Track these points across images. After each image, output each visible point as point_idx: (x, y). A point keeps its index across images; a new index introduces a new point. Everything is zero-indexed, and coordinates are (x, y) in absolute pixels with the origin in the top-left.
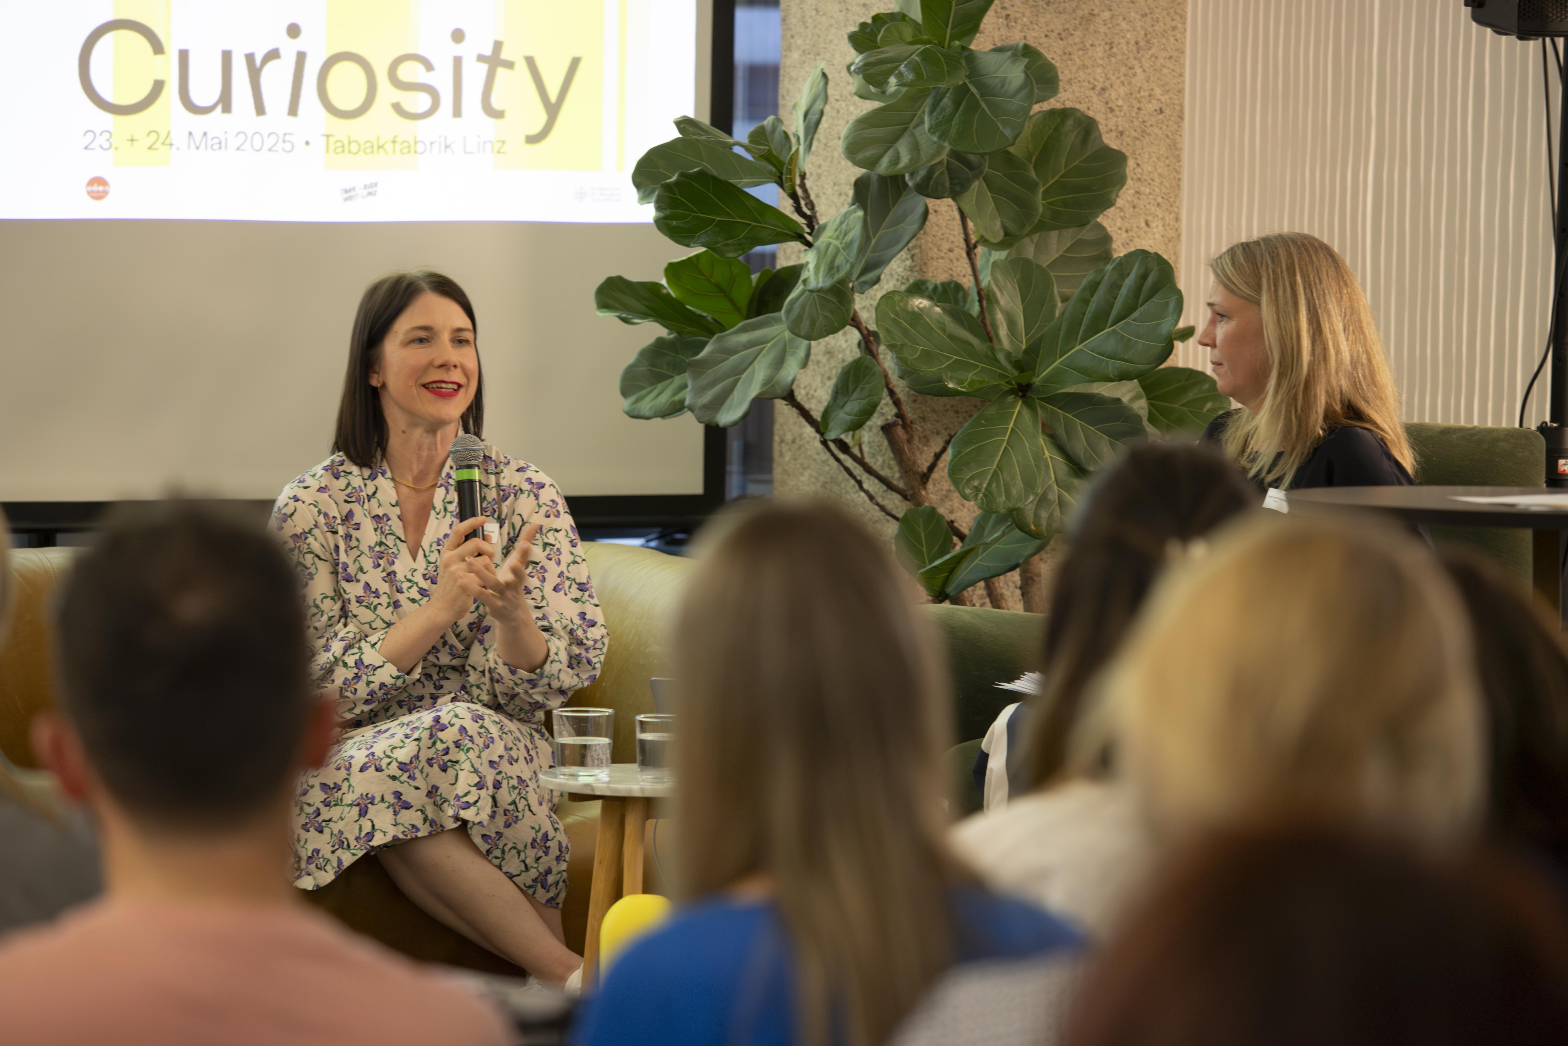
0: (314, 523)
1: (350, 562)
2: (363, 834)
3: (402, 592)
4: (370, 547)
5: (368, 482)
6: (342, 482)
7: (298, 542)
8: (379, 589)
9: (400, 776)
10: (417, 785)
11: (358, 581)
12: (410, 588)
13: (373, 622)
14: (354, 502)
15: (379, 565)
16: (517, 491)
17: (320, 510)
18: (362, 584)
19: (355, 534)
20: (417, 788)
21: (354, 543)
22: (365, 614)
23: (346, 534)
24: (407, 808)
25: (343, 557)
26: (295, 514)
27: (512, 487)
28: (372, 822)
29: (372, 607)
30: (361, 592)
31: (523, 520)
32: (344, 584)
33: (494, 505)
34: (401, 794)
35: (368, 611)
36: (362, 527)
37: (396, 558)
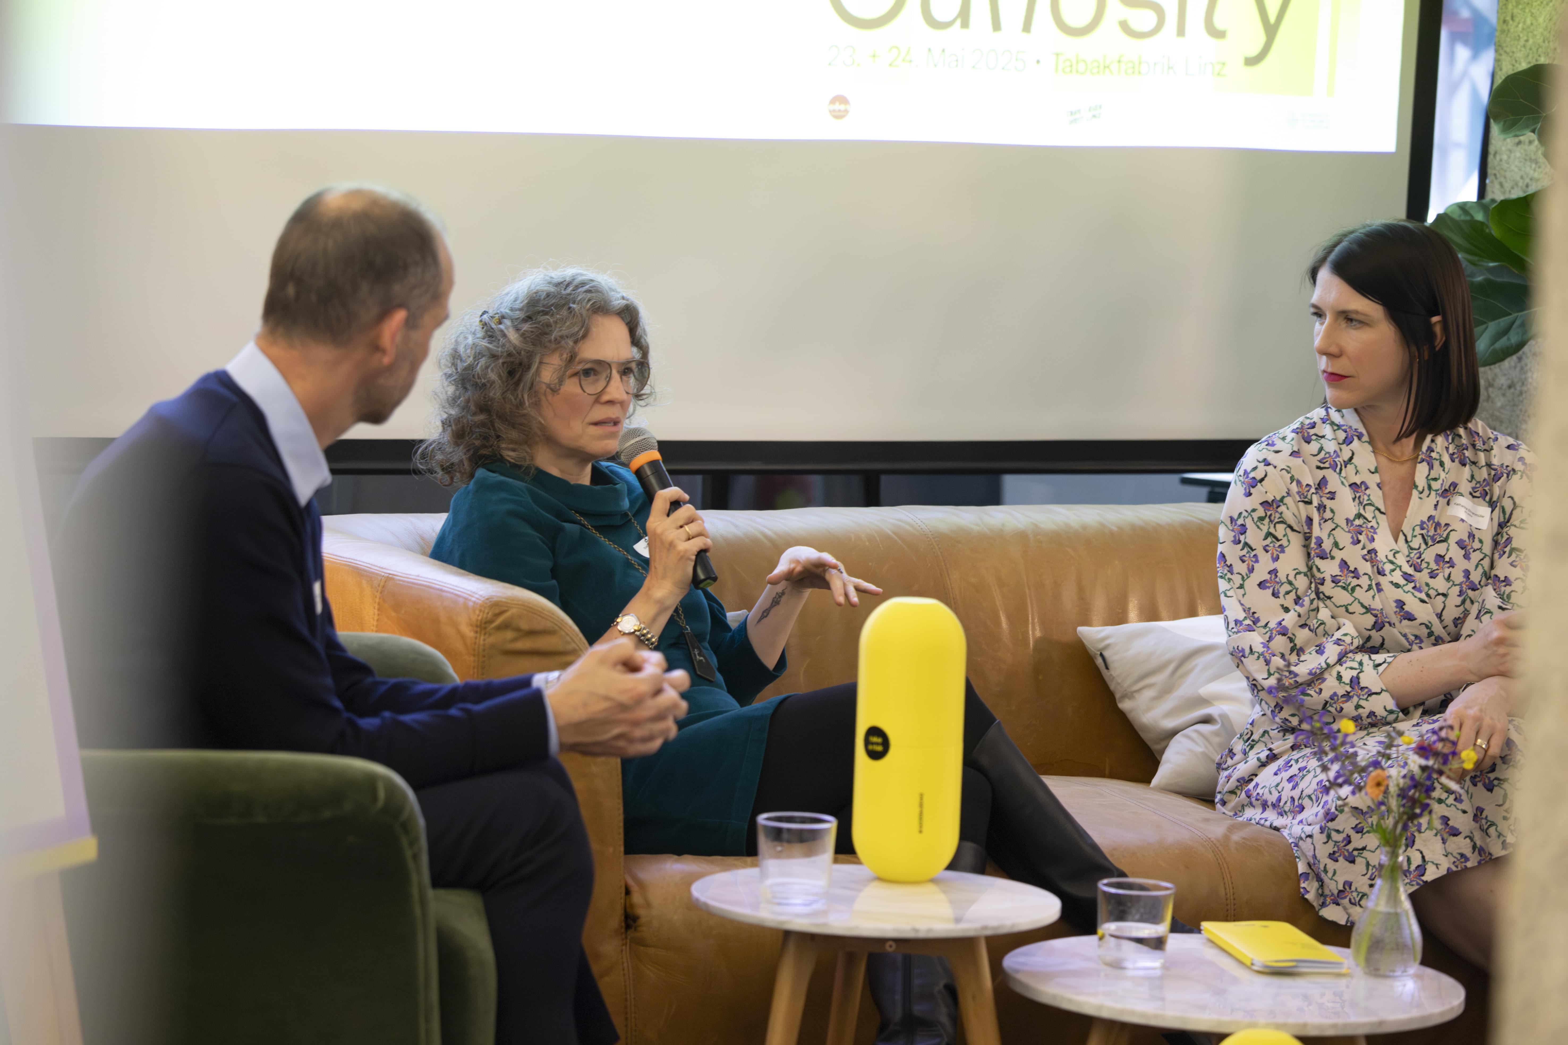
0: (1287, 490)
1: (1324, 537)
2: (1413, 867)
3: (1384, 575)
4: (1347, 520)
5: (1344, 447)
6: (1314, 446)
7: (1269, 510)
8: (1358, 569)
9: (1446, 799)
10: (1464, 808)
11: (1333, 558)
12: (1393, 570)
13: (1350, 605)
14: (1328, 468)
15: (1359, 542)
16: (1510, 472)
17: (1293, 476)
18: (1337, 562)
19: (1329, 504)
20: (1464, 812)
21: (1328, 514)
22: (1341, 596)
23: (1319, 504)
24: (1455, 835)
25: (1316, 531)
26: (1266, 479)
27: (1505, 467)
28: (1421, 853)
29: (1350, 588)
30: (1336, 571)
31: (1514, 503)
32: (1318, 561)
33: (1486, 486)
34: (1449, 819)
35: (1345, 592)
36: (1337, 496)
37: (1375, 533)
